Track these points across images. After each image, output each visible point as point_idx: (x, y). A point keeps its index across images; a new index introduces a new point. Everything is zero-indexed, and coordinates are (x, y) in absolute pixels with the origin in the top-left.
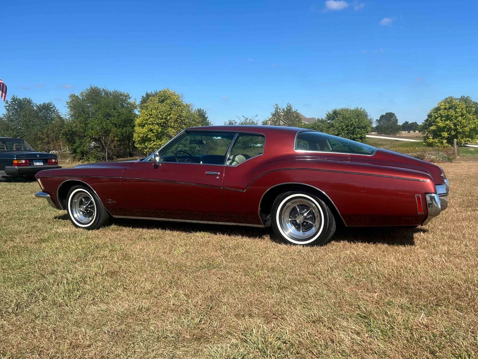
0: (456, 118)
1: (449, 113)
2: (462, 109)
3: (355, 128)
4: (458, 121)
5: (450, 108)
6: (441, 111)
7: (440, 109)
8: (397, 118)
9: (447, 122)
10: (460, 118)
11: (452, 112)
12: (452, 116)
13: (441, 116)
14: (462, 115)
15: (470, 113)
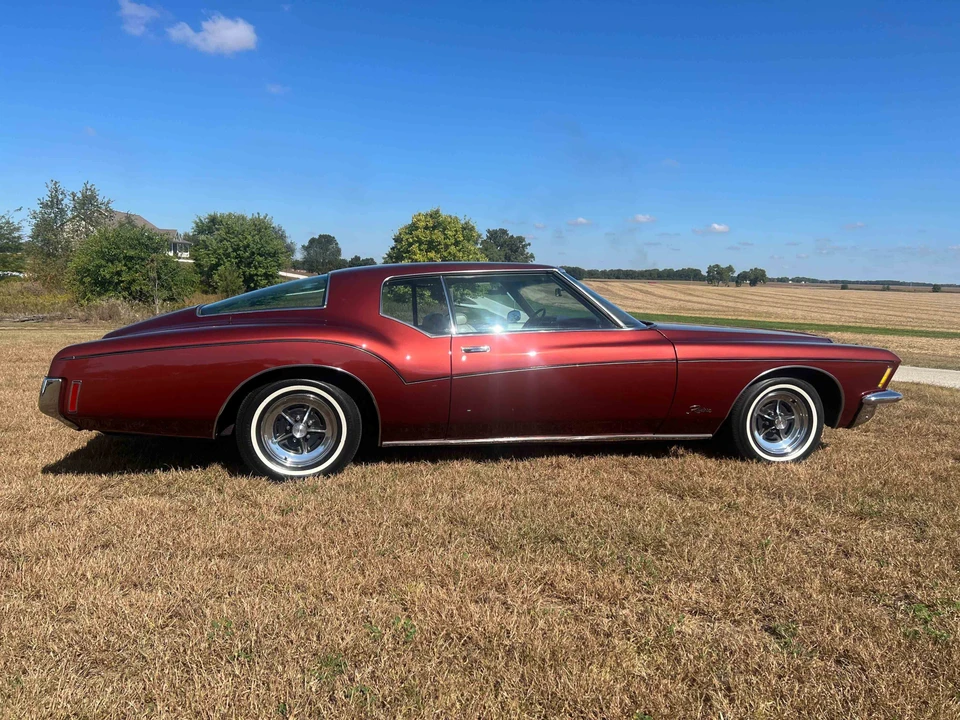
0: (447, 247)
1: (434, 237)
2: (456, 231)
3: (253, 253)
4: (450, 253)
5: (434, 228)
6: (418, 232)
7: (417, 228)
8: (340, 246)
9: (432, 254)
10: (453, 247)
11: (438, 236)
12: (440, 244)
13: (420, 242)
14: (457, 243)
15: (469, 241)
